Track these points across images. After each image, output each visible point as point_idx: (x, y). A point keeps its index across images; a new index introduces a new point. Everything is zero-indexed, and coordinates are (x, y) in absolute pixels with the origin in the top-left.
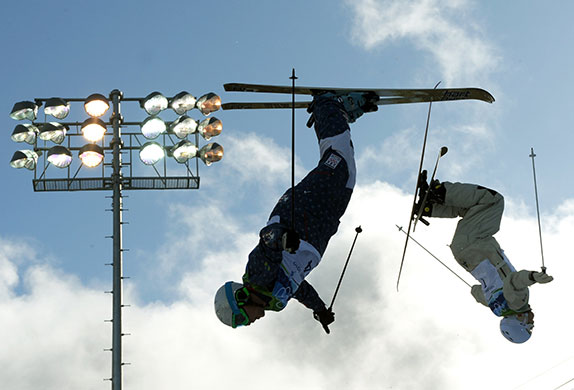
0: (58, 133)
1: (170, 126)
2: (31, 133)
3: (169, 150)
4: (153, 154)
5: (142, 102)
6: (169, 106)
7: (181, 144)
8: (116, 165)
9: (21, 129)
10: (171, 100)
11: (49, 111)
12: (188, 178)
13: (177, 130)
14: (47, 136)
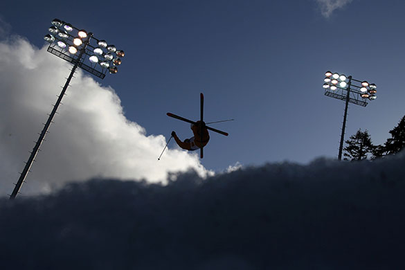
0: (66, 36)
1: (104, 54)
2: (57, 31)
3: (100, 62)
4: (94, 59)
5: (98, 41)
6: (107, 47)
7: (105, 61)
8: (80, 56)
9: (53, 27)
10: (108, 46)
11: (65, 27)
12: (102, 74)
13: (105, 56)
14: (61, 35)
